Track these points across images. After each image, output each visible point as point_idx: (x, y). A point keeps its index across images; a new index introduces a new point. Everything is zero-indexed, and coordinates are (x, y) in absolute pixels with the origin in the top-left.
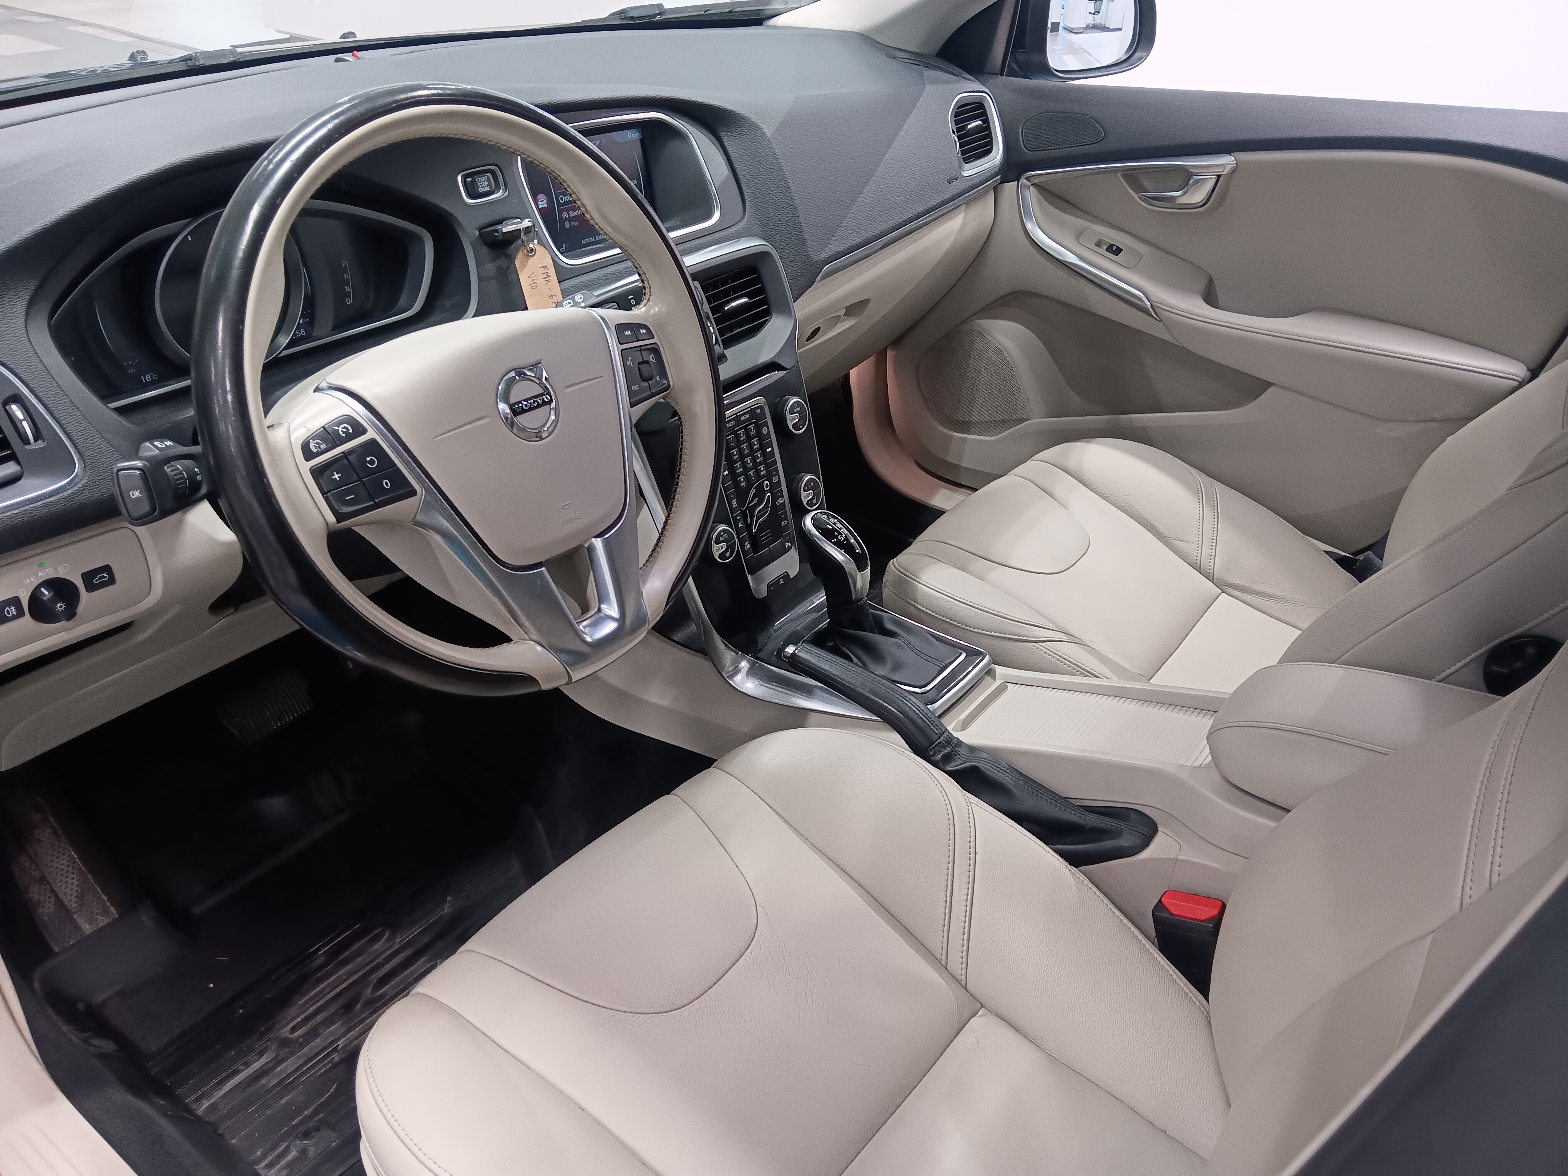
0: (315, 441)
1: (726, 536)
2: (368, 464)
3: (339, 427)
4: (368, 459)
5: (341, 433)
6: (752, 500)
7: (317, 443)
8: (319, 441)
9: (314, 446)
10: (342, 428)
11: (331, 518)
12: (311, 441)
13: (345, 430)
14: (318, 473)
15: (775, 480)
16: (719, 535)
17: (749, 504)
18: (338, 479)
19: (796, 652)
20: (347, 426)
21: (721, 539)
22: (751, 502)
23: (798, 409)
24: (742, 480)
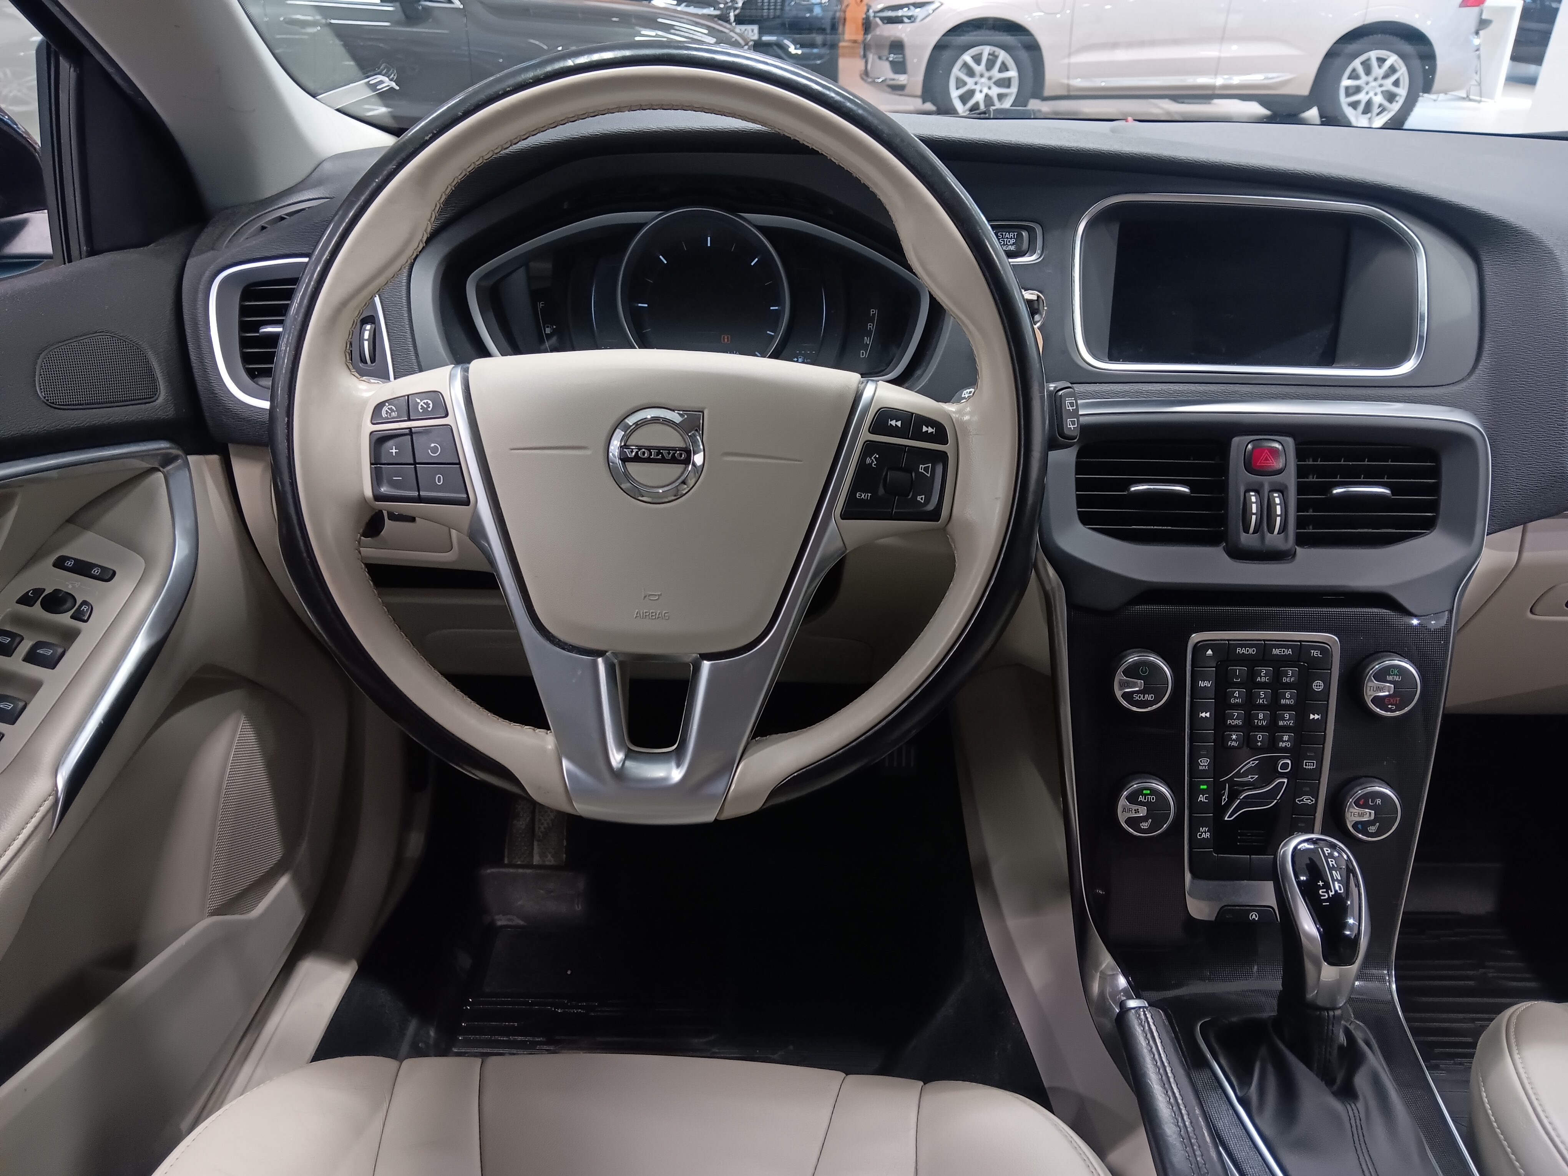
0: (390, 407)
1: (1152, 799)
2: (429, 451)
3: (421, 401)
4: (433, 445)
5: (420, 407)
6: (1246, 774)
7: (391, 409)
8: (393, 408)
9: (386, 411)
10: (424, 403)
11: (368, 493)
12: (387, 404)
13: (425, 406)
14: (379, 441)
15: (1309, 765)
16: (1139, 792)
17: (1235, 776)
18: (394, 455)
19: (1133, 1011)
20: (430, 402)
21: (1141, 798)
22: (1238, 775)
23: (1397, 678)
24: (1234, 737)
